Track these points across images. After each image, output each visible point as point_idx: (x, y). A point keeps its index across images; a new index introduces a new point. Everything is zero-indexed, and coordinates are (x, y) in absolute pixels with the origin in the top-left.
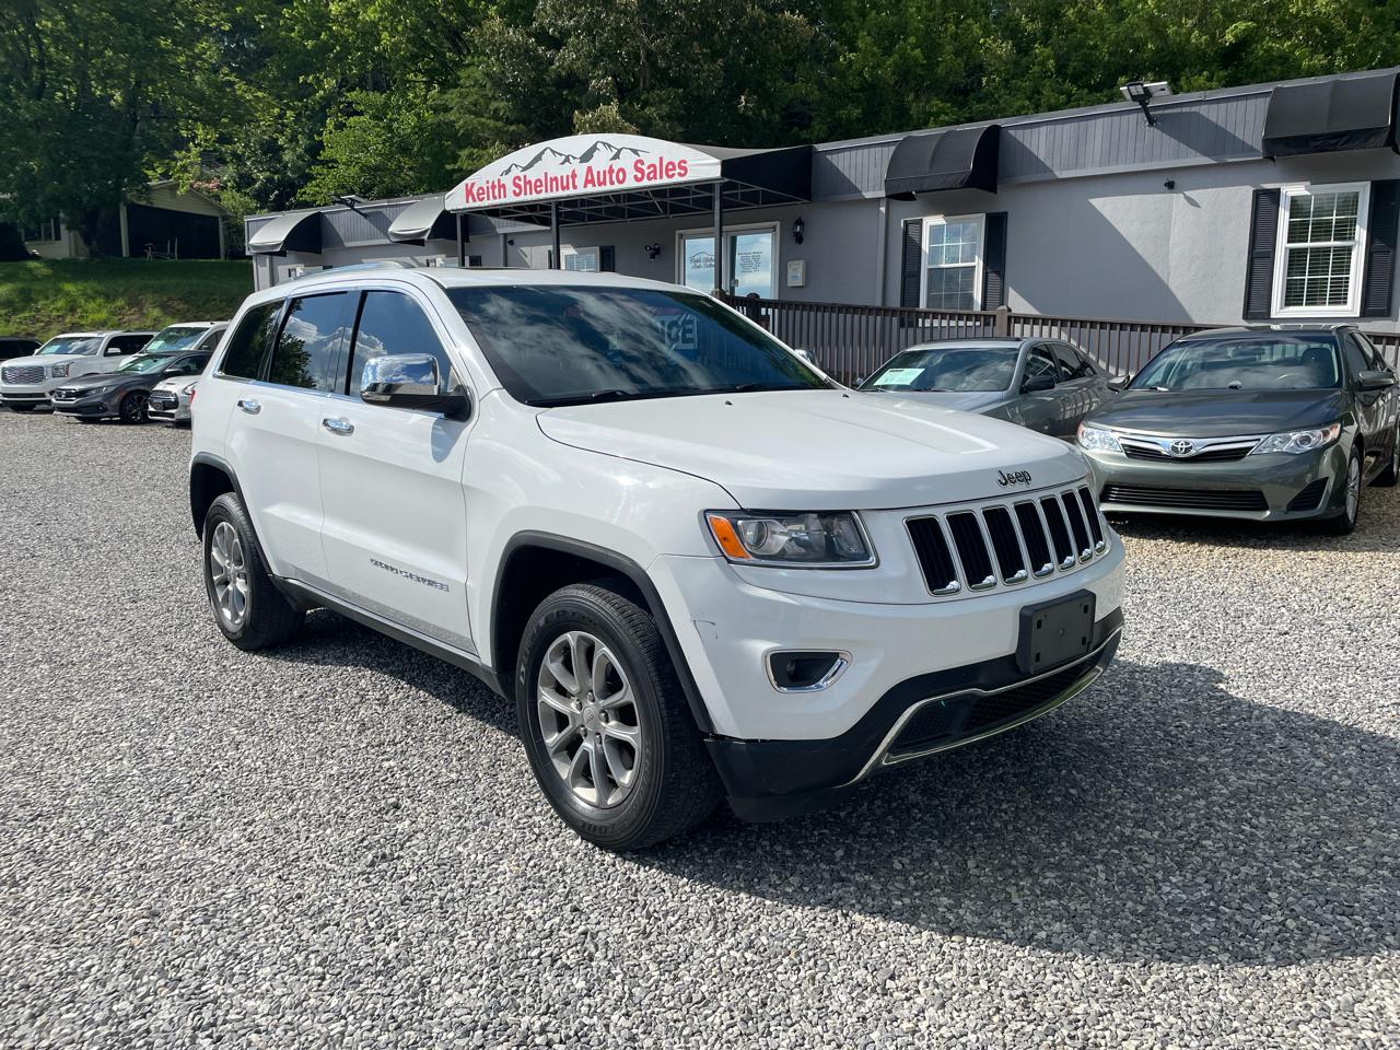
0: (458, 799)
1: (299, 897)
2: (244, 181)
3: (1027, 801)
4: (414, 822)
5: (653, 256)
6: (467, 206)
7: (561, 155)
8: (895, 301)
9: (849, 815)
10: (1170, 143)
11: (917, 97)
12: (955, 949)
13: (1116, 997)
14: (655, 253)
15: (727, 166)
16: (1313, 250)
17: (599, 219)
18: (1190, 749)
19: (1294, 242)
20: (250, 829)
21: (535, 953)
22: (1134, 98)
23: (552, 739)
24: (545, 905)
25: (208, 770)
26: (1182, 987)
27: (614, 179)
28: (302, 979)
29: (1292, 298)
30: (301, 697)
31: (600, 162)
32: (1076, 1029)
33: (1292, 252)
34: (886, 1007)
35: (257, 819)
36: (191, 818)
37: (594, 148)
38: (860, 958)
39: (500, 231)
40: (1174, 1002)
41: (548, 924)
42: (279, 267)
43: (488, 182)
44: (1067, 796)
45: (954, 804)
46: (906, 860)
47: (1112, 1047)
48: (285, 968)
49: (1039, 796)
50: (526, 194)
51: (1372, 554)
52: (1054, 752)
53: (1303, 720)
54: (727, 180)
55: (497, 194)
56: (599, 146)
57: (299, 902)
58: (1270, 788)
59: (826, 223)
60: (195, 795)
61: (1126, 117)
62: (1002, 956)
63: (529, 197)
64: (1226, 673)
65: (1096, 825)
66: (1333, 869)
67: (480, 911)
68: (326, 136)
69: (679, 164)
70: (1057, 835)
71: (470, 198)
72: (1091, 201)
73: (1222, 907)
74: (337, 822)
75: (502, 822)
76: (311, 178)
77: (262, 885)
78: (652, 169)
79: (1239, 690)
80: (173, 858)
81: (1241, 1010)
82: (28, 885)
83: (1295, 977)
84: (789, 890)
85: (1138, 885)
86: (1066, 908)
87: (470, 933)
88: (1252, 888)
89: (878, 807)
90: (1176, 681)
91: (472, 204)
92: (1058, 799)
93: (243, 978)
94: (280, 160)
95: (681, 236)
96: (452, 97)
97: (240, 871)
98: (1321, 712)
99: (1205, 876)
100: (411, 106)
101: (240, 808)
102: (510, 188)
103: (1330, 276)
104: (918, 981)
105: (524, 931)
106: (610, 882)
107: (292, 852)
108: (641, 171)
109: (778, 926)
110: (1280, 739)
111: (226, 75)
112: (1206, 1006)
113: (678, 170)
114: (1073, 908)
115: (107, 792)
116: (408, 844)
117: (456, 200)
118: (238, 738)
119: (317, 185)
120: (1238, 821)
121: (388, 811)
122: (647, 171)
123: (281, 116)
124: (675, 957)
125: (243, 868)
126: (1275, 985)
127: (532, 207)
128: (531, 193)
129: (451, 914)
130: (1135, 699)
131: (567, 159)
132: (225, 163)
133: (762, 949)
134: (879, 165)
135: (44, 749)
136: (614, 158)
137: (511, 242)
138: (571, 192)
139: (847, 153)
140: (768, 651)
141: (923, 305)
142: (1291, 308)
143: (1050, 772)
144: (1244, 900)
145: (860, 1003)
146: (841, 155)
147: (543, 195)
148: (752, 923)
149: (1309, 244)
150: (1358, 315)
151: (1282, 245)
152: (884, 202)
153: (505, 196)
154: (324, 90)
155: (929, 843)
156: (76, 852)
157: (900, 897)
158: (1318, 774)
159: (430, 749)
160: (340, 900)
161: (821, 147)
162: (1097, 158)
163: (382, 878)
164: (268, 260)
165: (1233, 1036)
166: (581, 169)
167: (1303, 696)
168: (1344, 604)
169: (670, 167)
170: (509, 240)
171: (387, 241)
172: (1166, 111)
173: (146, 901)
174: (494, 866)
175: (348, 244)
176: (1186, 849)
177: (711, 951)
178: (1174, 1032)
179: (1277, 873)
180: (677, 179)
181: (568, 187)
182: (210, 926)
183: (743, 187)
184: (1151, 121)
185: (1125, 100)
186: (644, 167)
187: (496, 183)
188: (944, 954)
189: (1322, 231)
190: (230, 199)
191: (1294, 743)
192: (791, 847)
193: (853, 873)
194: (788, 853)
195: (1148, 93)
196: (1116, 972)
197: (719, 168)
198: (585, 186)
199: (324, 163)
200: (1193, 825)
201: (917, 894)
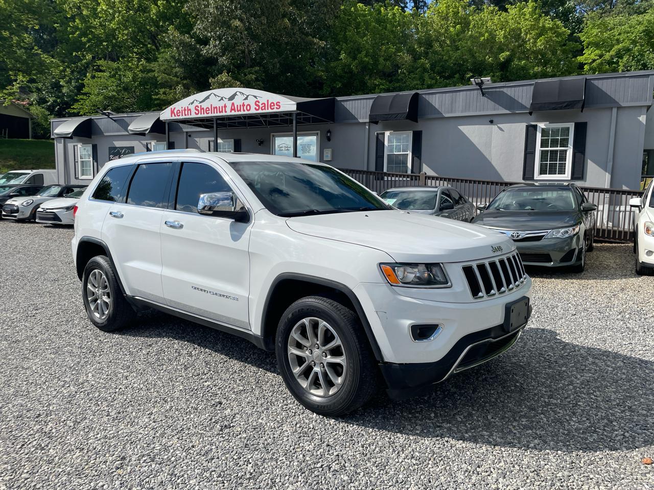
0: (249, 398)
1: (193, 447)
2: (41, 101)
3: (500, 389)
4: (232, 410)
5: (260, 145)
6: (172, 118)
7: (219, 97)
8: (373, 168)
9: (429, 398)
10: (491, 103)
11: (370, 77)
12: (499, 453)
13: (571, 469)
14: (261, 143)
15: (299, 105)
16: (551, 151)
17: (234, 126)
18: (557, 365)
19: (543, 147)
20: (152, 417)
21: (319, 465)
22: (477, 84)
23: (297, 370)
24: (313, 444)
25: (117, 390)
26: (595, 463)
27: (245, 109)
28: (214, 484)
29: (543, 171)
30: (148, 354)
31: (238, 101)
32: (562, 483)
33: (542, 151)
34: (482, 479)
35: (153, 412)
36: (119, 413)
37: (235, 94)
38: (461, 459)
39: (185, 130)
40: (595, 469)
41: (319, 453)
42: (69, 144)
43: (182, 108)
44: (516, 386)
45: (471, 392)
46: (462, 417)
47: (579, 489)
48: (203, 480)
49: (504, 387)
50: (201, 114)
51: (595, 280)
52: (502, 368)
53: (596, 351)
54: (299, 112)
55: (186, 113)
56: (238, 93)
57: (194, 449)
58: (596, 380)
59: (341, 132)
60: (116, 402)
61: (473, 92)
62: (519, 455)
63: (202, 116)
64: (558, 332)
65: (533, 398)
66: (633, 412)
67: (284, 448)
68: (86, 81)
69: (277, 104)
70: (519, 403)
71: (173, 115)
72: (459, 127)
73: (597, 430)
74: (194, 412)
75: (275, 408)
76: (77, 101)
77: (171, 442)
78: (263, 105)
79: (566, 339)
80: (120, 433)
81: (622, 470)
82: (50, 449)
83: (637, 455)
84: (418, 432)
85: (561, 422)
86: (536, 434)
87: (284, 458)
88: (606, 421)
89: (440, 394)
90: (539, 336)
91: (174, 117)
92: (513, 388)
93: (184, 485)
94: (61, 92)
95: (273, 136)
96: (154, 65)
97: (157, 437)
98: (602, 347)
99: (586, 417)
100: (130, 69)
101: (142, 407)
102: (193, 111)
103: (558, 162)
104: (490, 468)
105: (309, 456)
106: (337, 432)
107: (179, 426)
108: (258, 106)
109: (420, 447)
110: (591, 359)
111: (36, 50)
112: (608, 470)
113: (276, 106)
114: (539, 433)
115: (69, 402)
116: (234, 420)
117: (166, 115)
118: (125, 374)
119: (82, 105)
120: (588, 394)
121: (217, 406)
122: (261, 106)
123: (64, 71)
124: (382, 464)
125: (158, 435)
126: (630, 459)
127: (202, 120)
128: (204, 114)
129: (271, 450)
130: (525, 344)
131: (222, 99)
132: (33, 92)
133: (418, 458)
134: (365, 108)
135: (25, 383)
136: (245, 99)
137: (190, 136)
138: (224, 114)
139: (351, 102)
140: (410, 324)
141: (385, 170)
142: (542, 175)
143: (505, 377)
144: (604, 426)
145: (470, 478)
146: (348, 102)
147: (210, 115)
148: (408, 447)
149: (549, 149)
150: (570, 179)
151: (538, 148)
152: (368, 124)
153: (191, 115)
154: (86, 59)
155: (468, 409)
156: (67, 432)
157: (466, 433)
158: (611, 373)
159: (224, 377)
160: (214, 447)
161: (339, 99)
162: (461, 109)
163: (229, 436)
164: (63, 141)
165: (623, 480)
166: (229, 104)
167: (591, 340)
168: (592, 302)
169: (272, 105)
170: (189, 135)
171: (127, 133)
172: (490, 90)
173: (116, 453)
174: (280, 428)
175: (106, 134)
176: (573, 406)
177: (397, 460)
178: (600, 481)
179: (613, 415)
180: (275, 110)
181: (222, 112)
182: (155, 462)
183: (304, 115)
184: (483, 94)
185: (472, 85)
186: (260, 104)
187: (186, 108)
188: (495, 455)
189: (555, 143)
190: (36, 110)
191: (597, 361)
192: (410, 413)
193: (442, 423)
194: (410, 416)
195: (482, 82)
196: (568, 459)
197: (295, 106)
198: (231, 112)
199: (85, 94)
200: (572, 397)
201: (473, 431)
